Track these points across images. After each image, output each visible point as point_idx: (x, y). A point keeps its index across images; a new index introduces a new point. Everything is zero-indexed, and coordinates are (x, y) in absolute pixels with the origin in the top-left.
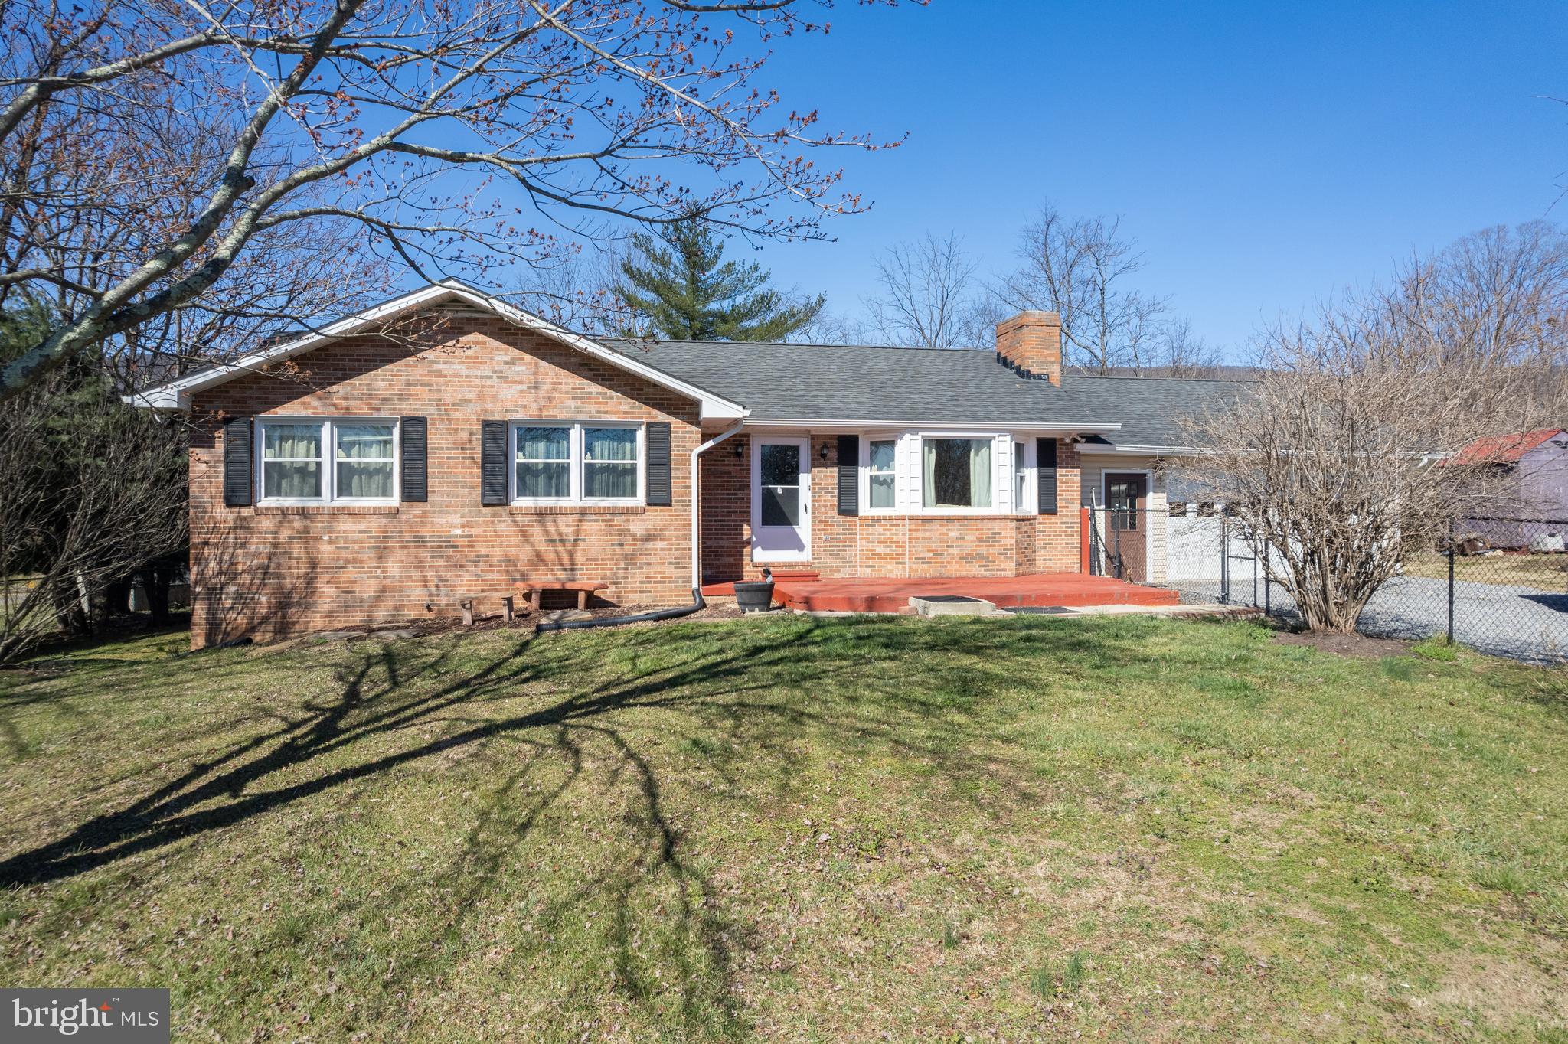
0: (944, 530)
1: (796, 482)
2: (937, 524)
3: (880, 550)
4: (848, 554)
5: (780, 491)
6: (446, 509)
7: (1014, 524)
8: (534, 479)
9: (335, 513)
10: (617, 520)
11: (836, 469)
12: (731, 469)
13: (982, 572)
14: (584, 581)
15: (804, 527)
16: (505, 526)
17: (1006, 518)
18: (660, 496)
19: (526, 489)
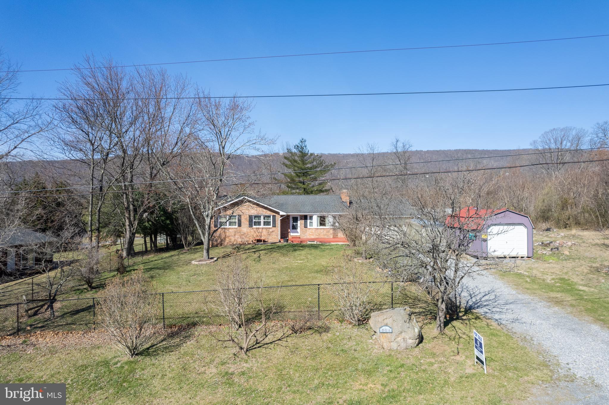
0: (320, 230)
1: (297, 222)
3: (311, 233)
4: (306, 234)
5: (295, 224)
6: (244, 228)
7: (332, 230)
8: (256, 223)
9: (229, 228)
10: (268, 229)
11: (303, 221)
12: (287, 221)
13: (327, 237)
14: (263, 238)
15: (299, 230)
16: (252, 230)
17: (331, 228)
18: (274, 226)
19: (254, 225)
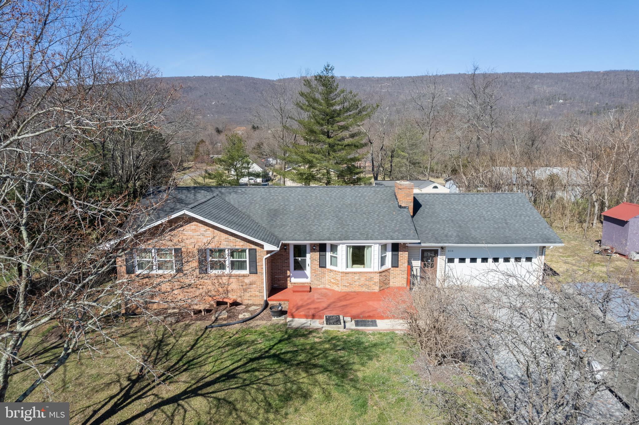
0: (353, 276)
1: (305, 256)
2: (350, 275)
4: (323, 280)
5: (300, 260)
6: (189, 275)
7: (378, 275)
10: (241, 278)
11: (318, 253)
12: (283, 253)
13: (367, 290)
14: (230, 298)
15: (308, 271)
16: (206, 280)
17: (376, 272)
18: (254, 271)
19: (212, 268)
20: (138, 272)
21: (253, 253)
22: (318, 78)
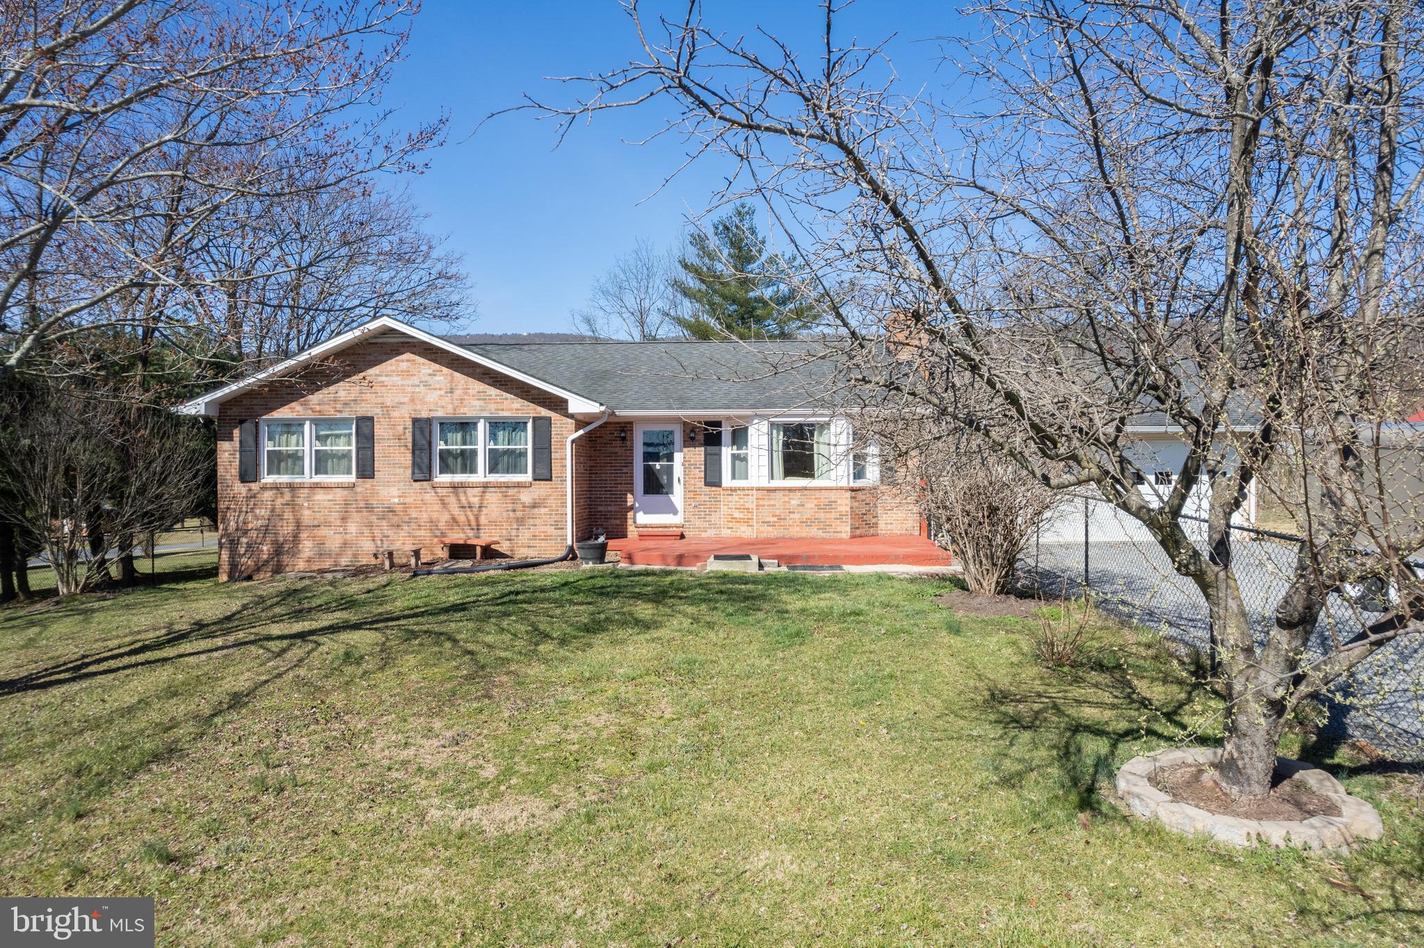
0: (787, 499)
2: (779, 495)
3: (737, 515)
4: (714, 518)
6: (388, 484)
7: (849, 494)
8: (449, 462)
10: (511, 492)
11: (703, 449)
12: (617, 450)
13: (820, 534)
14: (481, 539)
15: (678, 495)
16: (430, 496)
17: (841, 489)
18: (544, 473)
19: (445, 469)
20: (268, 479)
21: (543, 429)
22: (721, 228)
